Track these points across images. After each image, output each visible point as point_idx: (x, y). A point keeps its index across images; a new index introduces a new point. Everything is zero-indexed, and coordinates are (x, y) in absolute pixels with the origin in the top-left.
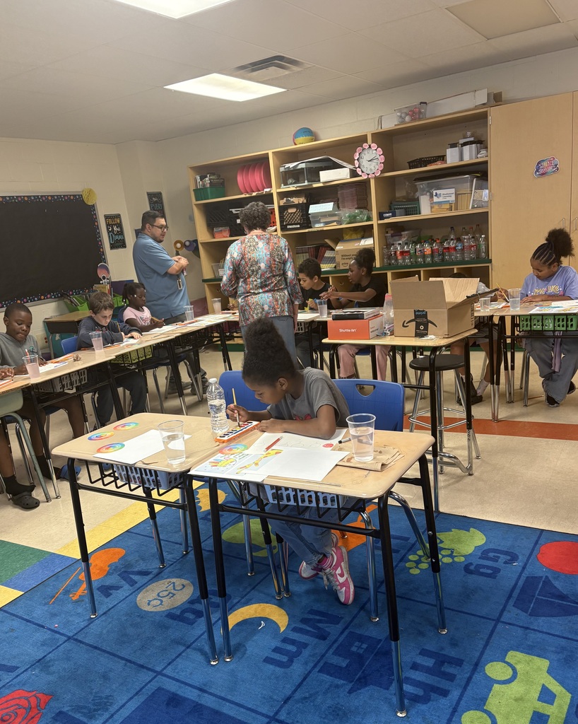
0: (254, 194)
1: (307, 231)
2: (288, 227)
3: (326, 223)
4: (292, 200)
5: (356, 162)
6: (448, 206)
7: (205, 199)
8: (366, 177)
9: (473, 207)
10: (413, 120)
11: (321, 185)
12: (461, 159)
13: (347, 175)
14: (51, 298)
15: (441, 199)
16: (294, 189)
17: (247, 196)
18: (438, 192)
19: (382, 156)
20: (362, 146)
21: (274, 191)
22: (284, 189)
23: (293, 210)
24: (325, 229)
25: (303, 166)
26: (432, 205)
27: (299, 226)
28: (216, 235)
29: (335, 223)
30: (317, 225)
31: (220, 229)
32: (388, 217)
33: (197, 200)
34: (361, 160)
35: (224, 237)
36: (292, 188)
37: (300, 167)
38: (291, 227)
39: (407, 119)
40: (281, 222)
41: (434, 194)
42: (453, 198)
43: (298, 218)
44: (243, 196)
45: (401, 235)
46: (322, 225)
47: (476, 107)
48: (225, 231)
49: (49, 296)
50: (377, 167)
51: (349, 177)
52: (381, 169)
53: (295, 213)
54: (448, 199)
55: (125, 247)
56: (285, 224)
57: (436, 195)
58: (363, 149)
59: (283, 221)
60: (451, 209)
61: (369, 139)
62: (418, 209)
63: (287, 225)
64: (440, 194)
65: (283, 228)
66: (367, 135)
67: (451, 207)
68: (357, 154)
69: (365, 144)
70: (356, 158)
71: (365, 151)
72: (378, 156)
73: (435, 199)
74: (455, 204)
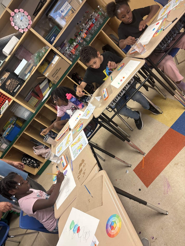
1: (25, 83)
2: (15, 91)
3: (30, 72)
4: (3, 78)
5: (15, 27)
6: (71, 12)
8: (27, 30)
11: (9, 57)
13: (17, 40)
15: (66, 12)
18: (61, 9)
19: (25, 12)
20: (11, 16)
23: (9, 81)
24: (32, 74)
26: (63, 18)
27: (19, 86)
29: (34, 67)
30: (27, 77)
32: (54, 39)
34: (16, 24)
38: (16, 90)
40: (9, 93)
41: (61, 12)
42: (70, 6)
43: (15, 82)
45: (65, 44)
46: (29, 74)
50: (28, 20)
51: (18, 40)
52: (30, 19)
53: (11, 82)
54: (68, 9)
56: (12, 92)
57: (62, 12)
58: (13, 17)
59: (10, 91)
60: (73, 12)
61: (9, 11)
62: (58, 29)
63: (13, 91)
64: (63, 10)
65: (13, 94)
66: (7, 11)
67: (72, 11)
68: (12, 22)
69: (12, 13)
70: (13, 25)
71: (15, 17)
72: (23, 14)
73: (63, 14)
74: (72, 8)
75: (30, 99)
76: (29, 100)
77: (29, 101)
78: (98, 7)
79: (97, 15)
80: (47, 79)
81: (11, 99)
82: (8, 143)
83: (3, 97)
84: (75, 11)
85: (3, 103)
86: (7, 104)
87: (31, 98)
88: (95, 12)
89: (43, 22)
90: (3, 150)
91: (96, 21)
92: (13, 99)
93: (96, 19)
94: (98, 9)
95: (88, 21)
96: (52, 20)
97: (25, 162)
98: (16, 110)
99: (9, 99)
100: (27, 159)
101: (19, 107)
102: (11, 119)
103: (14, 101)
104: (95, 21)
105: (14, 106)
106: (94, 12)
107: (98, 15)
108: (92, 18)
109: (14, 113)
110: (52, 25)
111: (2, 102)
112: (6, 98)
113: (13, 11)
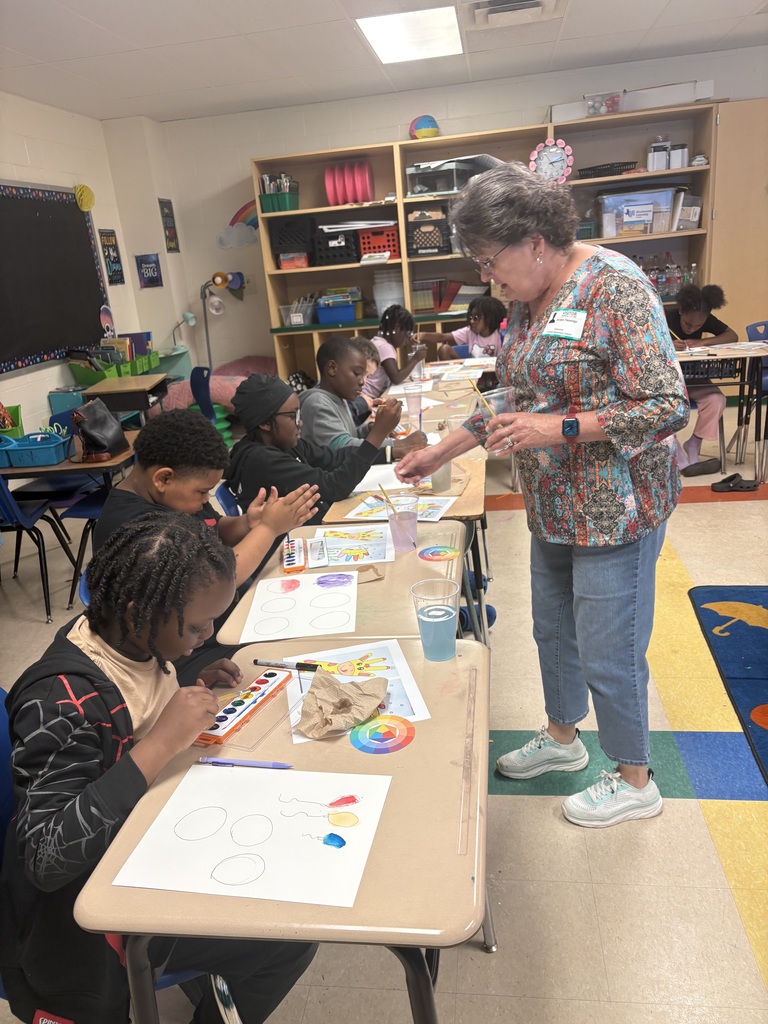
0: (366, 204)
1: (448, 257)
2: (420, 251)
4: (427, 214)
5: (532, 163)
6: (642, 227)
7: (280, 210)
9: (678, 229)
10: (609, 112)
12: (669, 167)
14: (55, 358)
15: (633, 219)
16: (432, 199)
17: (355, 206)
18: (631, 209)
19: (571, 157)
20: (544, 142)
21: (400, 201)
22: (412, 198)
23: (430, 228)
25: (452, 166)
26: (620, 224)
27: (436, 251)
28: (284, 264)
31: (291, 255)
33: (263, 212)
34: (539, 161)
35: (298, 267)
36: (428, 197)
37: (445, 168)
38: (424, 251)
39: (603, 109)
40: (409, 245)
41: (625, 211)
42: (650, 217)
43: (438, 240)
44: (347, 207)
47: (698, 101)
48: (299, 259)
49: (52, 355)
50: (561, 172)
52: (566, 175)
53: (432, 232)
54: (643, 218)
55: (123, 282)
56: (415, 247)
57: (628, 213)
58: (546, 146)
59: (412, 243)
60: (645, 231)
61: (551, 133)
62: (593, 231)
63: (418, 249)
64: (633, 212)
65: (411, 253)
66: (547, 128)
67: (646, 228)
68: (536, 152)
69: (550, 139)
70: (532, 158)
71: (547, 149)
72: (565, 157)
73: (626, 218)
74: (652, 224)
75: (423, 290)
76: (420, 290)
77: (418, 292)
78: (694, 265)
79: (677, 275)
80: (487, 288)
81: (400, 256)
82: (307, 322)
83: (389, 241)
84: (651, 232)
85: (377, 249)
86: (384, 257)
87: (426, 292)
88: (678, 267)
89: (582, 197)
90: (287, 324)
91: (666, 282)
92: (404, 260)
93: (668, 280)
94: (690, 268)
95: (652, 270)
96: (599, 210)
97: (293, 383)
98: (382, 283)
99: (397, 253)
100: (302, 384)
101: (394, 284)
102: (355, 289)
103: (400, 265)
104: (664, 280)
105: (388, 273)
106: (675, 266)
107: (679, 278)
108: (663, 271)
109: (374, 283)
110: (591, 215)
111: (379, 247)
112: (392, 248)
113: (556, 140)
